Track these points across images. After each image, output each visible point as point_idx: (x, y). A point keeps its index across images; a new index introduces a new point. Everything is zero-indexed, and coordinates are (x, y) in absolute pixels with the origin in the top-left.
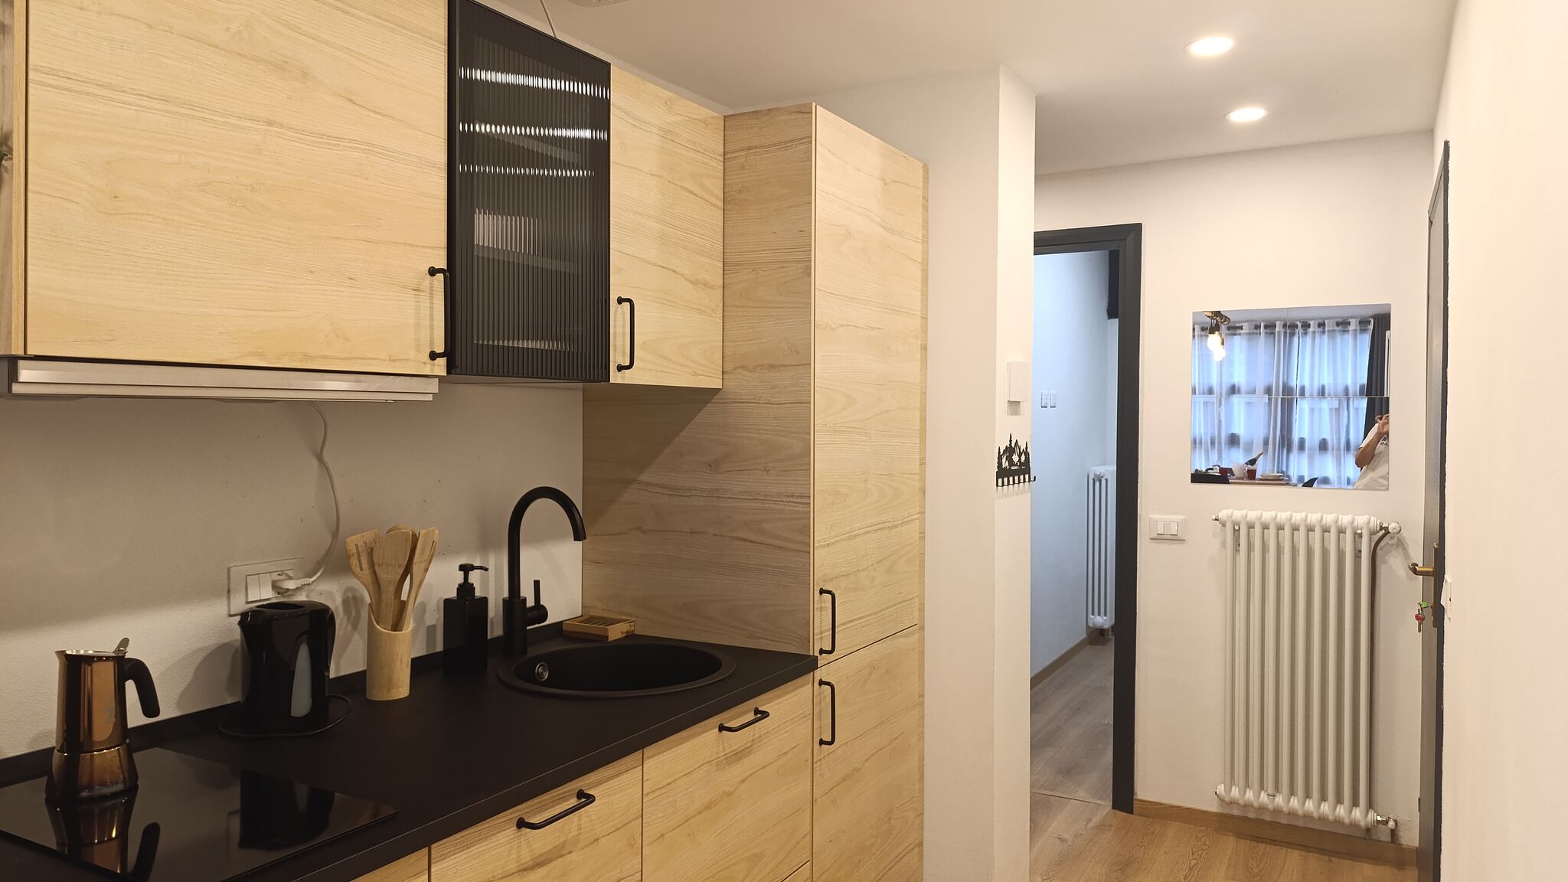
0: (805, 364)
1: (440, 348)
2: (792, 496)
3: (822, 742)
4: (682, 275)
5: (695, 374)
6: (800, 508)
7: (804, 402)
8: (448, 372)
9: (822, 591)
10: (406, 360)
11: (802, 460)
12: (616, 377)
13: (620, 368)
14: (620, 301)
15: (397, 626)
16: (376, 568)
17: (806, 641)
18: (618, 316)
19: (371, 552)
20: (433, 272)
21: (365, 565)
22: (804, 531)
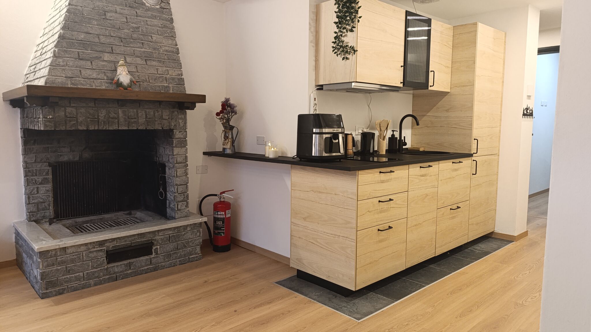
0: (473, 85)
1: (402, 82)
2: (468, 117)
3: (473, 174)
4: (443, 65)
5: (445, 88)
6: (470, 119)
7: (472, 94)
8: (403, 86)
9: (475, 139)
10: (397, 84)
11: (471, 108)
12: (430, 88)
13: (430, 86)
14: (431, 71)
15: (384, 140)
16: (381, 127)
17: (470, 150)
18: (431, 75)
19: (380, 125)
20: (402, 66)
21: (379, 127)
22: (471, 124)
